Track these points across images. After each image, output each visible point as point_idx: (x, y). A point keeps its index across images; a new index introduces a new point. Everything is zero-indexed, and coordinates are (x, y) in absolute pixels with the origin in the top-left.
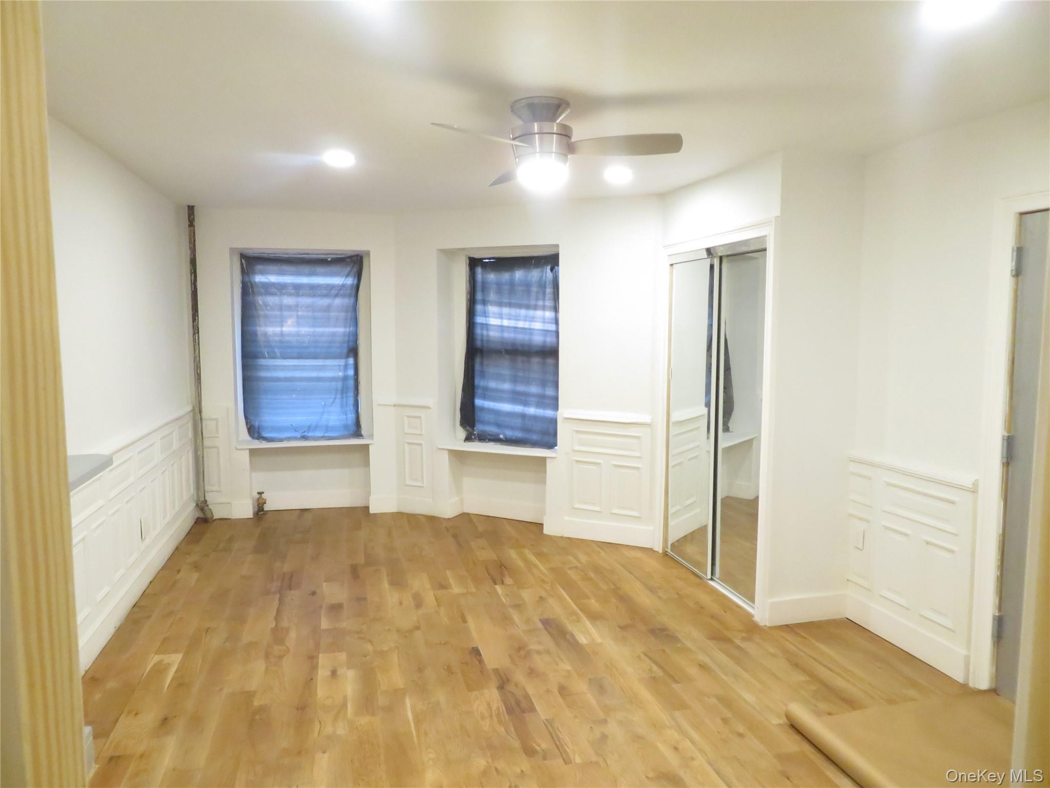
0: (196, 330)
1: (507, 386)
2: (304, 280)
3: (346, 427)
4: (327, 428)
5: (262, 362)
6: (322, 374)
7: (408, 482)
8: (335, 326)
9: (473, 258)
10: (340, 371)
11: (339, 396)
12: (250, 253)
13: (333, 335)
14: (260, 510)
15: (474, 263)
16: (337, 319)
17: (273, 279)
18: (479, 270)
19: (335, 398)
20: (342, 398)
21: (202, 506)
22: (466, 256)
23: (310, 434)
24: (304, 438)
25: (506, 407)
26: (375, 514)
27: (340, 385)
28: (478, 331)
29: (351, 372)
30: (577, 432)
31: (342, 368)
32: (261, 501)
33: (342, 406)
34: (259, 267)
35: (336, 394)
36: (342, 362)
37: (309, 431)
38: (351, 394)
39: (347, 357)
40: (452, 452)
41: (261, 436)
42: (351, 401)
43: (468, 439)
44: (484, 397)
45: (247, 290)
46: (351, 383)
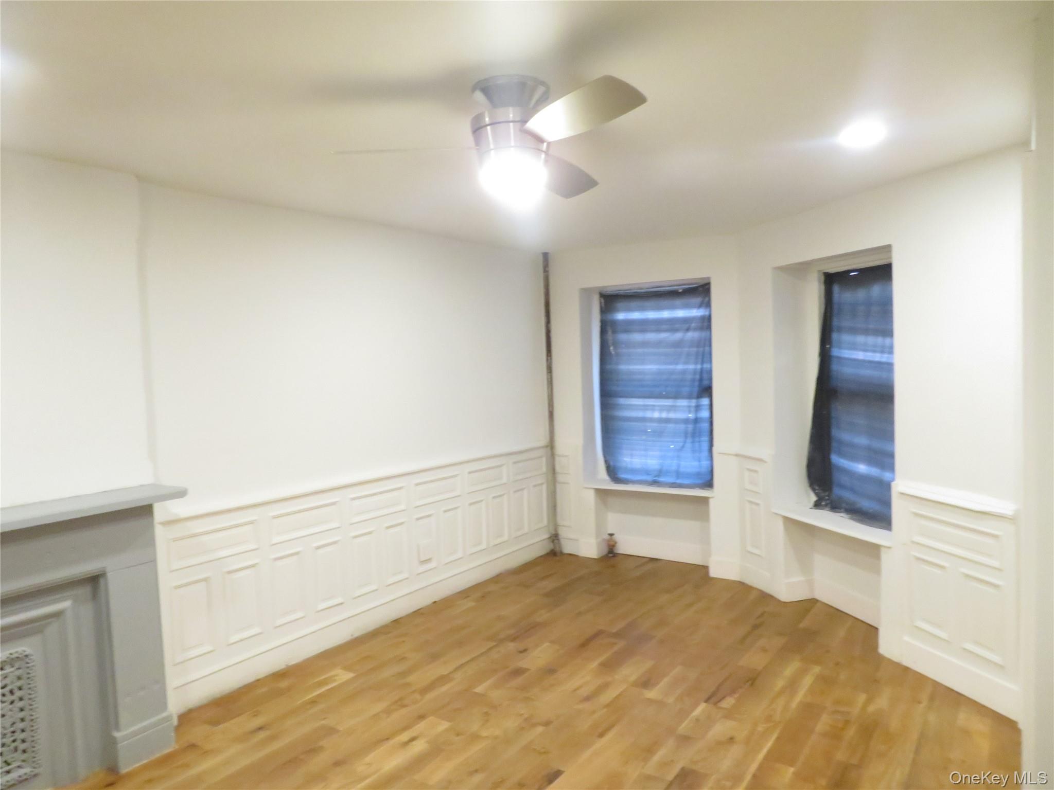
0: (550, 369)
1: (862, 440)
2: (666, 314)
3: (698, 475)
4: (678, 474)
5: (622, 401)
6: (672, 415)
7: (750, 549)
8: (686, 363)
9: (827, 273)
10: (690, 412)
11: (689, 440)
12: (610, 291)
13: (684, 372)
14: (611, 553)
15: (831, 280)
16: (688, 355)
17: (636, 315)
18: (836, 289)
19: (685, 442)
20: (693, 442)
21: (555, 538)
22: (819, 271)
23: (662, 479)
24: (655, 483)
25: (862, 468)
26: (713, 579)
27: (690, 427)
28: (835, 367)
29: (705, 414)
30: (916, 515)
31: (693, 409)
32: (612, 543)
33: (694, 451)
34: (620, 305)
35: (686, 437)
36: (693, 402)
37: (658, 476)
38: (705, 439)
39: (699, 396)
40: (788, 521)
41: (616, 476)
42: (705, 446)
43: (817, 505)
44: (841, 454)
45: (606, 327)
46: (706, 425)
